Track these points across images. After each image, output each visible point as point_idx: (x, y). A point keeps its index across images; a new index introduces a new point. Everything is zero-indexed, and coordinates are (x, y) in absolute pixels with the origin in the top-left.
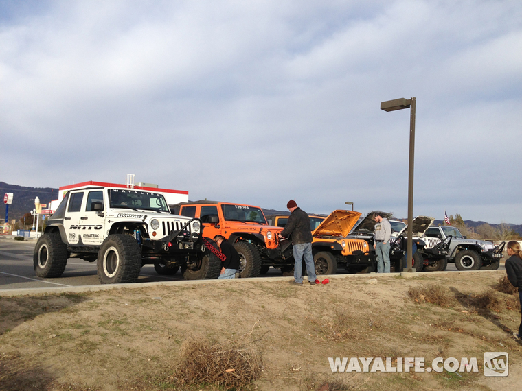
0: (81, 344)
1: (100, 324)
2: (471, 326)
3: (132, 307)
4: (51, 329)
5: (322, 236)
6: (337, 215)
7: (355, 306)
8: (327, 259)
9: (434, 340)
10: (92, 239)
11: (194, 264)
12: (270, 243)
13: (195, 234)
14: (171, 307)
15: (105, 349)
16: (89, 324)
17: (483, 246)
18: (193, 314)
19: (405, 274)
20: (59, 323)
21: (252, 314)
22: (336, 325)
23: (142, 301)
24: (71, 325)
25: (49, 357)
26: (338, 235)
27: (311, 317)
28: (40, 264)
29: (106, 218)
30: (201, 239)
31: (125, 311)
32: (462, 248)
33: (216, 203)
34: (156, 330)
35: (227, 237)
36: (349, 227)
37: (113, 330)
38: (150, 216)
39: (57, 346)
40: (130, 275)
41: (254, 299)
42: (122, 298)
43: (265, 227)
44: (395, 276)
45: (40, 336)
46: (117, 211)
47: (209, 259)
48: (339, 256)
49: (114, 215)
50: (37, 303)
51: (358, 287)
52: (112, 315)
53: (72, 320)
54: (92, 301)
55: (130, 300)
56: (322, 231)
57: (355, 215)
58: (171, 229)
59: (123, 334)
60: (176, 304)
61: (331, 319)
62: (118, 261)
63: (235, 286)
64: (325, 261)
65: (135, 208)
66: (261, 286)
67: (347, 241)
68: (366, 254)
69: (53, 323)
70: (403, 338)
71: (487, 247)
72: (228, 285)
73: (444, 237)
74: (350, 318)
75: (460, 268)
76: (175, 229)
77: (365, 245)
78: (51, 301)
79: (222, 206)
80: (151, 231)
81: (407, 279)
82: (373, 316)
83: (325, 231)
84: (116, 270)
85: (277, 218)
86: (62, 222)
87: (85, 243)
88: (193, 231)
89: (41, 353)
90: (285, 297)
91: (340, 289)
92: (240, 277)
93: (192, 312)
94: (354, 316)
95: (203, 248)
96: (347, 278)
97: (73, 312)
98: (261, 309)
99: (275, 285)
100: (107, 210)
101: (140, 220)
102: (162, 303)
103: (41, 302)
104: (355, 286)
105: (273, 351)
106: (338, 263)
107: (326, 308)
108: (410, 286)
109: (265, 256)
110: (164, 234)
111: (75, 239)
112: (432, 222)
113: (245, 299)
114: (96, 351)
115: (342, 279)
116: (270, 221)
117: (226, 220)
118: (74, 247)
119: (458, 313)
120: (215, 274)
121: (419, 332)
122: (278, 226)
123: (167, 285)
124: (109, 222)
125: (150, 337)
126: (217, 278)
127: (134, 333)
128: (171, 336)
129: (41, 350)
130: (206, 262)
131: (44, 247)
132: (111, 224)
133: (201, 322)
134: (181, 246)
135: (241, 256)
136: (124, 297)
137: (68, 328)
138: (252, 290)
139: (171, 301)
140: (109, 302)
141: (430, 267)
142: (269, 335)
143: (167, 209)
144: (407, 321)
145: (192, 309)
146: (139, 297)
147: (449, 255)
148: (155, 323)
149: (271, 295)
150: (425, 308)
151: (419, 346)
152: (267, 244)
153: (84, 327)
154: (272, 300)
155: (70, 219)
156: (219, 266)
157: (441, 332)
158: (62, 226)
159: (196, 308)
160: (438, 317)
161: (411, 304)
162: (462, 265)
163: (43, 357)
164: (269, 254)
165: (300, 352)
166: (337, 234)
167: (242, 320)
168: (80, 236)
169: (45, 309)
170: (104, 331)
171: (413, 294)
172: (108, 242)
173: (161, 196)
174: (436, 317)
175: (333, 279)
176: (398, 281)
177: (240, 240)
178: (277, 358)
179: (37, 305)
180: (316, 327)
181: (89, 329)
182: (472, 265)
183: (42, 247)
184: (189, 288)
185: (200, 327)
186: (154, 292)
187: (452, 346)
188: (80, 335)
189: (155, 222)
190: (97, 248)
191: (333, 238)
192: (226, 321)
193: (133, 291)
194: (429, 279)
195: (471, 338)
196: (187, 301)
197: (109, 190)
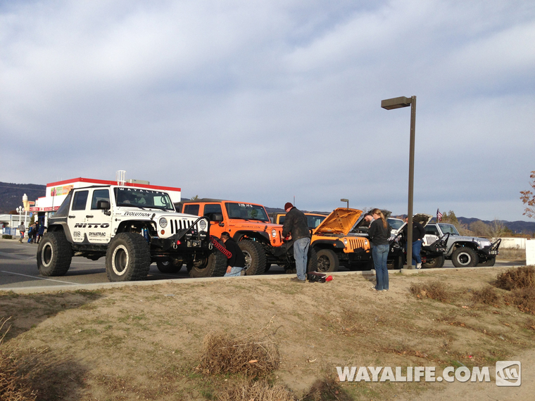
0: (107, 338)
1: (121, 320)
2: (472, 321)
3: (148, 303)
4: (74, 325)
5: (324, 233)
6: (338, 213)
7: (360, 302)
8: (328, 256)
9: (438, 334)
10: (99, 237)
11: (200, 262)
12: (274, 241)
13: (203, 232)
14: (185, 304)
15: (130, 343)
16: (110, 319)
17: (479, 243)
18: (208, 310)
19: (405, 271)
20: (81, 319)
21: (263, 310)
22: (344, 320)
23: (156, 298)
24: (94, 321)
25: (79, 351)
26: (338, 233)
27: (319, 313)
28: (44, 263)
29: (113, 216)
30: (208, 237)
31: (142, 307)
32: (459, 245)
33: (220, 201)
34: (175, 326)
35: (232, 235)
36: (350, 225)
37: (134, 325)
38: (159, 215)
39: (84, 341)
40: (139, 273)
41: (263, 295)
42: (135, 295)
43: (270, 225)
44: (395, 273)
45: (66, 332)
46: (123, 210)
47: (215, 257)
48: (340, 253)
49: (121, 214)
50: (55, 301)
51: (361, 284)
52: (130, 311)
53: (93, 316)
54: (107, 298)
55: (143, 297)
56: (323, 229)
57: (357, 213)
58: (179, 228)
59: (145, 329)
60: (189, 300)
61: (338, 315)
62: (128, 260)
63: (243, 284)
64: (327, 259)
65: (141, 207)
66: (267, 283)
67: (348, 238)
68: (368, 251)
69: (75, 319)
70: (408, 332)
71: (484, 244)
72: (235, 283)
73: (442, 235)
74: (356, 313)
75: (456, 265)
76: (183, 227)
77: (366, 243)
78: (67, 298)
79: (226, 204)
80: (159, 229)
81: (407, 276)
82: (378, 312)
83: (327, 229)
84: (126, 268)
85: (279, 216)
86: (66, 220)
87: (90, 241)
88: (200, 230)
89: (71, 347)
90: (292, 294)
91: (343, 286)
92: (245, 275)
93: (205, 308)
94: (360, 311)
95: (210, 246)
96: (349, 275)
97: (92, 308)
98: (271, 305)
99: (280, 282)
100: (114, 208)
101: (148, 218)
102: (176, 300)
103: (58, 299)
104: (359, 282)
105: (288, 345)
106: (340, 261)
107: (332, 304)
108: (411, 283)
109: (269, 253)
110: (172, 232)
111: (80, 237)
112: (430, 219)
113: (255, 296)
114: (122, 345)
115: (345, 276)
116: (272, 219)
117: (230, 218)
118: (79, 245)
119: (459, 308)
120: (221, 273)
121: (423, 327)
122: (280, 223)
123: (176, 283)
124: (116, 220)
125: (171, 331)
126: (223, 276)
127: (154, 328)
128: (190, 330)
129: (70, 345)
130: (213, 260)
131: (48, 246)
132: (119, 222)
133: (216, 318)
134: (189, 244)
135: (246, 254)
136: (137, 294)
137: (91, 324)
138: (259, 287)
139: (184, 298)
140: (125, 299)
141: (428, 264)
142: (282, 329)
143: (171, 208)
144: (410, 316)
145: (205, 305)
146: (152, 294)
147: (446, 252)
148: (172, 319)
149: (278, 292)
150: (427, 304)
151: (424, 339)
152: (272, 242)
153: (106, 323)
154: (280, 297)
155: (74, 217)
156: (225, 263)
157: (443, 326)
158: (66, 225)
159: (209, 305)
160: (440, 312)
161: (413, 299)
162: (459, 261)
163: (73, 350)
164: (273, 251)
165: (313, 346)
166: (338, 231)
167: (255, 315)
168: (85, 234)
169: (64, 307)
170: (125, 326)
171: (414, 290)
172: (117, 241)
173: (166, 194)
174: (437, 312)
175: (336, 276)
176: (399, 277)
177: (244, 238)
178: (292, 351)
179: (55, 303)
180: (325, 322)
181: (111, 324)
182: (469, 262)
183: (45, 245)
184: (198, 286)
185: (215, 322)
186: (165, 290)
187: (455, 340)
188: (104, 330)
189: (163, 221)
190: (104, 247)
191: (334, 236)
192: (240, 316)
193: (145, 289)
194: (428, 275)
195: (473, 331)
196: (199, 298)
197: (115, 189)
